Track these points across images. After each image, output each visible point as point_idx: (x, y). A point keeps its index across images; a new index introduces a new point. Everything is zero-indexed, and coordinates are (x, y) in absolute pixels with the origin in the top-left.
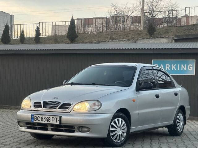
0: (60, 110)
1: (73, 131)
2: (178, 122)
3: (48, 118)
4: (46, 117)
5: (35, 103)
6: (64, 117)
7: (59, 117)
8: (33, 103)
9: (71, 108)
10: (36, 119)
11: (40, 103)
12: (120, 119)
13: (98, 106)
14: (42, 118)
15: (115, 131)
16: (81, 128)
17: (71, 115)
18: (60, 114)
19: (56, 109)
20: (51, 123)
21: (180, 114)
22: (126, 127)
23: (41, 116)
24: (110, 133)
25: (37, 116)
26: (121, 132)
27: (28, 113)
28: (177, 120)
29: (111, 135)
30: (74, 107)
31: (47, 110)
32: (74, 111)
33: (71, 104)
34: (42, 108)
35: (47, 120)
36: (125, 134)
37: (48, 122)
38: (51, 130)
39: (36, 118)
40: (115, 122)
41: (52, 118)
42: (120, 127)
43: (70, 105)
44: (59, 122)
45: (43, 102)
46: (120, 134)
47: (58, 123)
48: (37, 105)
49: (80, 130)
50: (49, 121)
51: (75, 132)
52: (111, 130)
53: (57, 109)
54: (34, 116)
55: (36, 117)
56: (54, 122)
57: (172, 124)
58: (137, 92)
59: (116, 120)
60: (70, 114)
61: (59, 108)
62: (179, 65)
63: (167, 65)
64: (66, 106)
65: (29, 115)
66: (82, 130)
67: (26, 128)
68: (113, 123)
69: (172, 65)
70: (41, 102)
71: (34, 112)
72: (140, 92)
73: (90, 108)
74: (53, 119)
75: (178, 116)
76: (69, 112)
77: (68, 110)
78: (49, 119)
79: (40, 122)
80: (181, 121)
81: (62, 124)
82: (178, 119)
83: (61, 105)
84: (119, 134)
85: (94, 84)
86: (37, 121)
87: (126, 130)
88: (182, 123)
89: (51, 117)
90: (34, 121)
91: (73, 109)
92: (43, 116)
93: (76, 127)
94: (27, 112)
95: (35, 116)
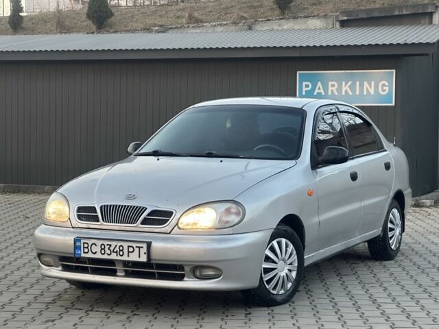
0: (146, 228)
1: (180, 278)
2: (392, 230)
3: (118, 247)
4: (114, 244)
5: (80, 209)
6: (156, 245)
7: (145, 246)
8: (76, 209)
9: (172, 221)
10: (86, 250)
11: (93, 209)
12: (284, 241)
13: (238, 214)
14: (103, 247)
15: (273, 269)
16: (198, 269)
17: (175, 240)
18: (147, 237)
19: (135, 225)
20: (125, 258)
21: (393, 210)
22: (296, 257)
23: (99, 243)
24: (263, 275)
25: (90, 242)
26: (287, 271)
27: (66, 235)
28: (390, 225)
29: (265, 279)
30: (181, 221)
31: (112, 228)
32: (180, 228)
33: (172, 213)
34: (98, 221)
35: (117, 252)
36: (294, 274)
37: (119, 258)
38: (123, 274)
39: (88, 248)
40: (272, 250)
41: (129, 247)
42: (284, 260)
43: (169, 214)
44: (146, 255)
45: (101, 207)
46: (285, 274)
47: (144, 259)
48: (86, 213)
49: (198, 273)
50: (121, 253)
51: (185, 279)
52: (264, 268)
53: (138, 226)
54: (83, 241)
55: (86, 245)
56: (134, 257)
57: (379, 236)
58: (314, 171)
59: (275, 243)
60: (169, 236)
61: (142, 223)
62: (358, 83)
63: (330, 83)
64: (160, 217)
65: (67, 238)
66: (200, 273)
67: (60, 268)
68: (268, 253)
69: (344, 83)
70: (95, 208)
71: (80, 233)
72: (318, 170)
73: (219, 222)
74: (131, 249)
75: (391, 216)
76: (169, 232)
77: (166, 228)
78: (121, 248)
79: (99, 256)
80: (397, 225)
81: (152, 262)
82: (391, 222)
83: (148, 215)
84: (282, 275)
85: (211, 153)
86: (90, 255)
87: (296, 264)
88: (398, 231)
89: (125, 245)
90: (83, 255)
91: (177, 224)
92: (106, 243)
93: (187, 269)
94: (61, 230)
95: (84, 243)
